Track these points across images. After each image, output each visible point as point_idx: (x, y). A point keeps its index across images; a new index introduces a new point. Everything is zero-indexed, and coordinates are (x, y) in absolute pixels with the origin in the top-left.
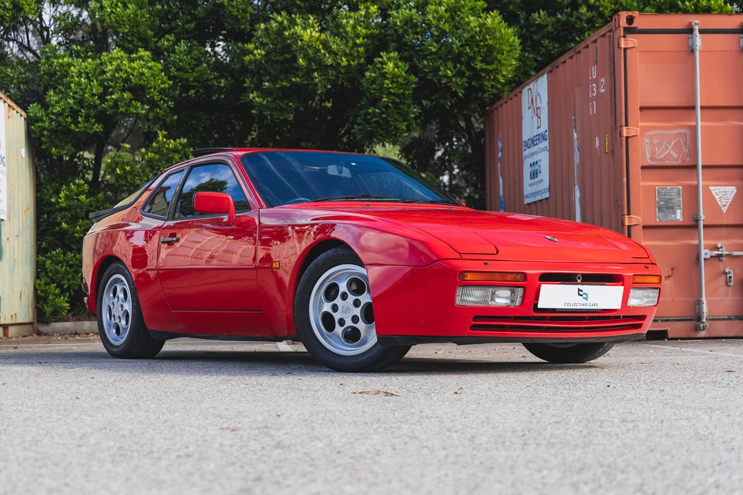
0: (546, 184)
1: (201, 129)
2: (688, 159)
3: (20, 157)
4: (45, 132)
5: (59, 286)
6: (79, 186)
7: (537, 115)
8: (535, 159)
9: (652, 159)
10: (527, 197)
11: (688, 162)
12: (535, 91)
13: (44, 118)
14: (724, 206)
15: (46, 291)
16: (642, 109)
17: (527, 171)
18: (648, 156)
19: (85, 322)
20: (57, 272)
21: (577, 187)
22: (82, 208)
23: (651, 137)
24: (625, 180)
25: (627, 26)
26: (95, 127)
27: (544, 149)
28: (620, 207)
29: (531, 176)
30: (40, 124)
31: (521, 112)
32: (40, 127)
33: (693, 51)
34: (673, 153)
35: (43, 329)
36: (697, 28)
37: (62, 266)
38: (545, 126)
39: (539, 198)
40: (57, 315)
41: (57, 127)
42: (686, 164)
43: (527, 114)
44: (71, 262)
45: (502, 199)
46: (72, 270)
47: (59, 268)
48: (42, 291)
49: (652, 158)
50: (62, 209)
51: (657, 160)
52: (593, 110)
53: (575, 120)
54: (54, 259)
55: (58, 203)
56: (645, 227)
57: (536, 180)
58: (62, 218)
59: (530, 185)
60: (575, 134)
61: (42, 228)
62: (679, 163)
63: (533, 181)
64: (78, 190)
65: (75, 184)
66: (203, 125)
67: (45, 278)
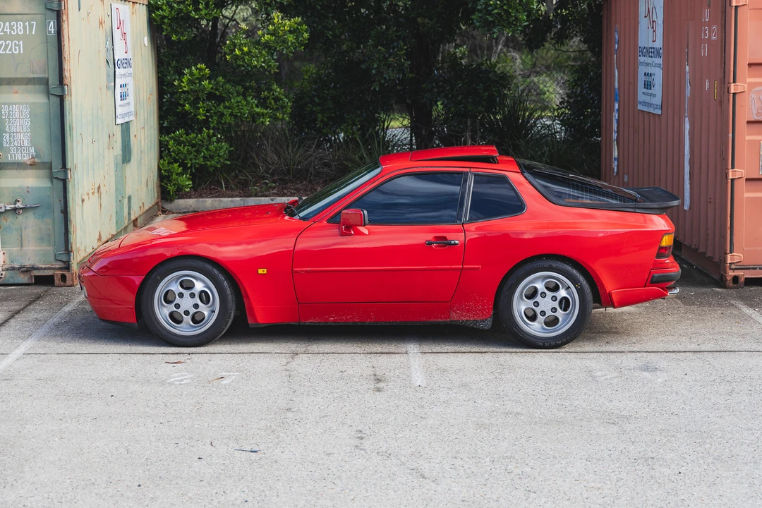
0: (657, 100)
1: (319, 7)
3: (143, 45)
4: (166, 21)
5: (183, 165)
6: (200, 70)
7: (653, 28)
8: (650, 70)
10: (640, 103)
12: (652, 3)
13: (164, 7)
15: (169, 170)
16: (750, 65)
17: (641, 79)
18: (755, 112)
19: (207, 199)
20: (179, 152)
21: (687, 119)
22: (203, 91)
23: (758, 93)
24: (731, 135)
26: (213, 13)
27: (658, 65)
28: (725, 159)
29: (645, 84)
30: (160, 12)
31: (638, 16)
32: (160, 15)
35: (168, 206)
37: (185, 146)
38: (659, 44)
39: (651, 110)
40: (180, 193)
41: (178, 14)
43: (643, 23)
44: (194, 142)
45: (617, 91)
46: (194, 149)
47: (181, 148)
48: (165, 170)
49: (758, 113)
50: (184, 92)
51: (761, 115)
52: (705, 52)
53: (687, 52)
54: (177, 138)
55: (180, 85)
56: (747, 180)
57: (650, 91)
58: (185, 100)
59: (644, 93)
60: (687, 67)
61: (164, 108)
64: (200, 74)
65: (197, 68)
66: (320, 3)
67: (169, 157)
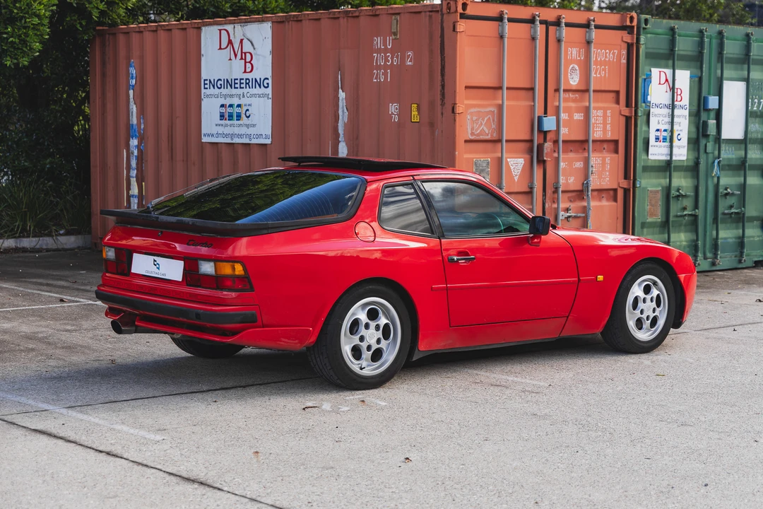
0: (263, 130)
2: (495, 135)
8: (234, 101)
9: (472, 134)
10: (210, 135)
11: (495, 136)
14: (516, 175)
16: (467, 87)
18: (469, 131)
23: (472, 114)
25: (462, 12)
27: (260, 96)
31: (198, 49)
33: (502, 37)
34: (485, 129)
36: (506, 16)
38: (261, 74)
39: (242, 141)
42: (494, 139)
45: (135, 127)
49: (472, 132)
51: (475, 135)
52: (386, 78)
59: (219, 125)
60: (342, 95)
62: (488, 137)
63: (223, 122)
